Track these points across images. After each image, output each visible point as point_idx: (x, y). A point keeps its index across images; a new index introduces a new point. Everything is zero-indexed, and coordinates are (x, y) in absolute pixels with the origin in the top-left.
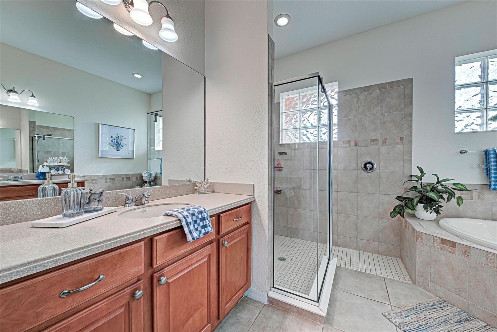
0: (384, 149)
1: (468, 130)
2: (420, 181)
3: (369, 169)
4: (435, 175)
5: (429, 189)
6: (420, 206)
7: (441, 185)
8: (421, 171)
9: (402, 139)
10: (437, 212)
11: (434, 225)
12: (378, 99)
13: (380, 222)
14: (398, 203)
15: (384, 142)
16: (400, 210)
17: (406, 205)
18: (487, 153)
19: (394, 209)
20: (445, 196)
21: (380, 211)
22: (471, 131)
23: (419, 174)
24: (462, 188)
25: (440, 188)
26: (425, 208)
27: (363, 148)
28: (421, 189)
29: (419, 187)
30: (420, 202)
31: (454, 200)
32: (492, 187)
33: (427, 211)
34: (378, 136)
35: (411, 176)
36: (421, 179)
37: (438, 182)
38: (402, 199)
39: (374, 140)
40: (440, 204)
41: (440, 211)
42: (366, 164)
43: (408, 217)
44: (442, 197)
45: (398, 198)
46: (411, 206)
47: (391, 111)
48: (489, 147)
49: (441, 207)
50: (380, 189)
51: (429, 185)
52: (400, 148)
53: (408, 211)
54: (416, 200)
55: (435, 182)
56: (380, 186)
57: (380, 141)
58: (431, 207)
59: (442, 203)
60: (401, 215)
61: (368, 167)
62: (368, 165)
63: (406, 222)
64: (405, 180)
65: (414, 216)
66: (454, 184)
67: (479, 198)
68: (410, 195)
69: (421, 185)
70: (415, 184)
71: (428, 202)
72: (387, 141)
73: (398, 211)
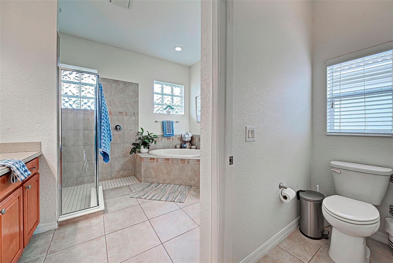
0: (126, 118)
1: (158, 112)
2: (142, 135)
3: (118, 129)
4: (147, 131)
5: (145, 138)
6: (142, 146)
7: (150, 136)
8: (143, 130)
9: (134, 113)
10: (148, 148)
11: (147, 154)
12: (123, 90)
13: (124, 159)
14: (133, 146)
15: (126, 114)
16: (134, 150)
17: (136, 146)
18: (163, 122)
19: (132, 150)
20: (151, 141)
21: (124, 153)
22: (158, 113)
23: (142, 131)
24: (156, 137)
25: (149, 137)
26: (144, 147)
27: (115, 116)
28: (143, 139)
29: (142, 138)
30: (142, 145)
31: (154, 142)
32: (164, 136)
33: (145, 149)
34: (123, 111)
35: (138, 132)
36: (142, 134)
37: (149, 135)
38: (135, 145)
39: (121, 112)
40: (149, 144)
41: (149, 148)
42: (116, 126)
43: (137, 153)
44: (150, 141)
45: (133, 144)
46: (139, 147)
47: (129, 98)
48: (164, 121)
49: (150, 145)
50: (124, 141)
51: (145, 136)
52: (133, 118)
53: (137, 150)
54: (141, 144)
55: (147, 135)
56: (124, 139)
57: (124, 113)
58: (146, 146)
59: (150, 144)
60: (134, 153)
61: (118, 128)
62: (118, 127)
63: (137, 155)
64: (136, 135)
65: (140, 152)
66: (154, 135)
67: (161, 140)
68: (138, 142)
69: (142, 137)
70: (140, 136)
71: (145, 144)
72: (128, 114)
73: (134, 151)
